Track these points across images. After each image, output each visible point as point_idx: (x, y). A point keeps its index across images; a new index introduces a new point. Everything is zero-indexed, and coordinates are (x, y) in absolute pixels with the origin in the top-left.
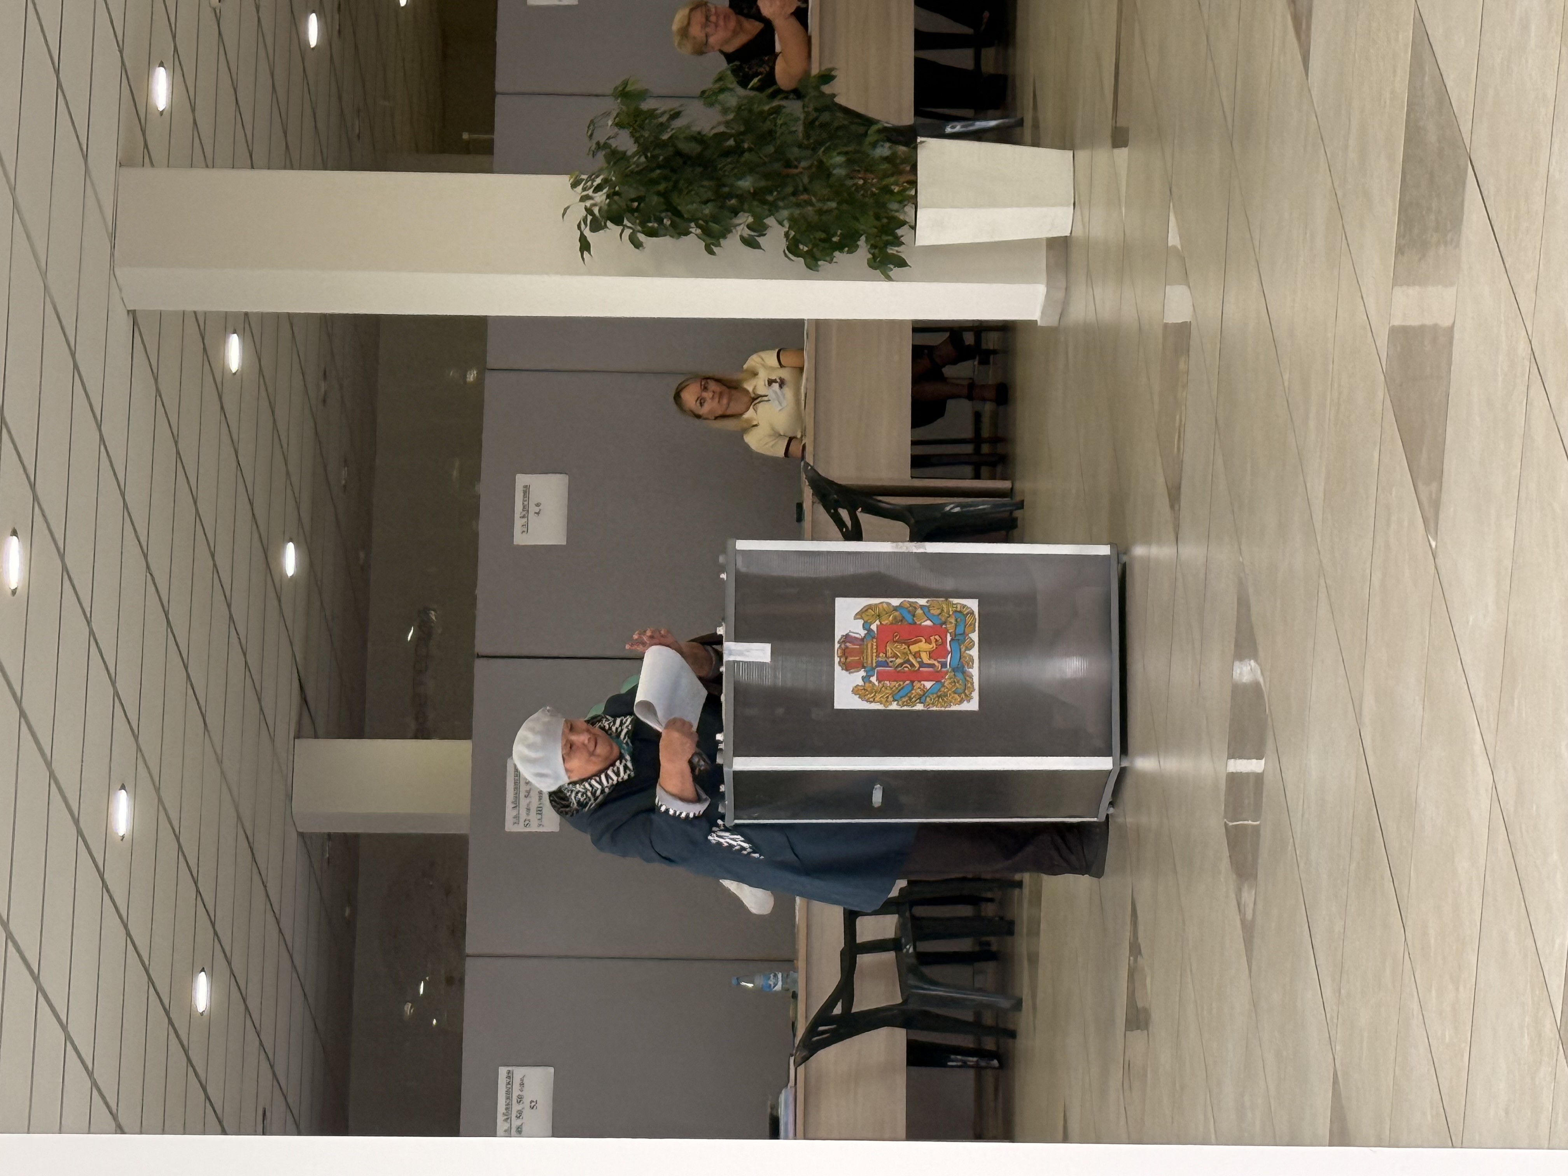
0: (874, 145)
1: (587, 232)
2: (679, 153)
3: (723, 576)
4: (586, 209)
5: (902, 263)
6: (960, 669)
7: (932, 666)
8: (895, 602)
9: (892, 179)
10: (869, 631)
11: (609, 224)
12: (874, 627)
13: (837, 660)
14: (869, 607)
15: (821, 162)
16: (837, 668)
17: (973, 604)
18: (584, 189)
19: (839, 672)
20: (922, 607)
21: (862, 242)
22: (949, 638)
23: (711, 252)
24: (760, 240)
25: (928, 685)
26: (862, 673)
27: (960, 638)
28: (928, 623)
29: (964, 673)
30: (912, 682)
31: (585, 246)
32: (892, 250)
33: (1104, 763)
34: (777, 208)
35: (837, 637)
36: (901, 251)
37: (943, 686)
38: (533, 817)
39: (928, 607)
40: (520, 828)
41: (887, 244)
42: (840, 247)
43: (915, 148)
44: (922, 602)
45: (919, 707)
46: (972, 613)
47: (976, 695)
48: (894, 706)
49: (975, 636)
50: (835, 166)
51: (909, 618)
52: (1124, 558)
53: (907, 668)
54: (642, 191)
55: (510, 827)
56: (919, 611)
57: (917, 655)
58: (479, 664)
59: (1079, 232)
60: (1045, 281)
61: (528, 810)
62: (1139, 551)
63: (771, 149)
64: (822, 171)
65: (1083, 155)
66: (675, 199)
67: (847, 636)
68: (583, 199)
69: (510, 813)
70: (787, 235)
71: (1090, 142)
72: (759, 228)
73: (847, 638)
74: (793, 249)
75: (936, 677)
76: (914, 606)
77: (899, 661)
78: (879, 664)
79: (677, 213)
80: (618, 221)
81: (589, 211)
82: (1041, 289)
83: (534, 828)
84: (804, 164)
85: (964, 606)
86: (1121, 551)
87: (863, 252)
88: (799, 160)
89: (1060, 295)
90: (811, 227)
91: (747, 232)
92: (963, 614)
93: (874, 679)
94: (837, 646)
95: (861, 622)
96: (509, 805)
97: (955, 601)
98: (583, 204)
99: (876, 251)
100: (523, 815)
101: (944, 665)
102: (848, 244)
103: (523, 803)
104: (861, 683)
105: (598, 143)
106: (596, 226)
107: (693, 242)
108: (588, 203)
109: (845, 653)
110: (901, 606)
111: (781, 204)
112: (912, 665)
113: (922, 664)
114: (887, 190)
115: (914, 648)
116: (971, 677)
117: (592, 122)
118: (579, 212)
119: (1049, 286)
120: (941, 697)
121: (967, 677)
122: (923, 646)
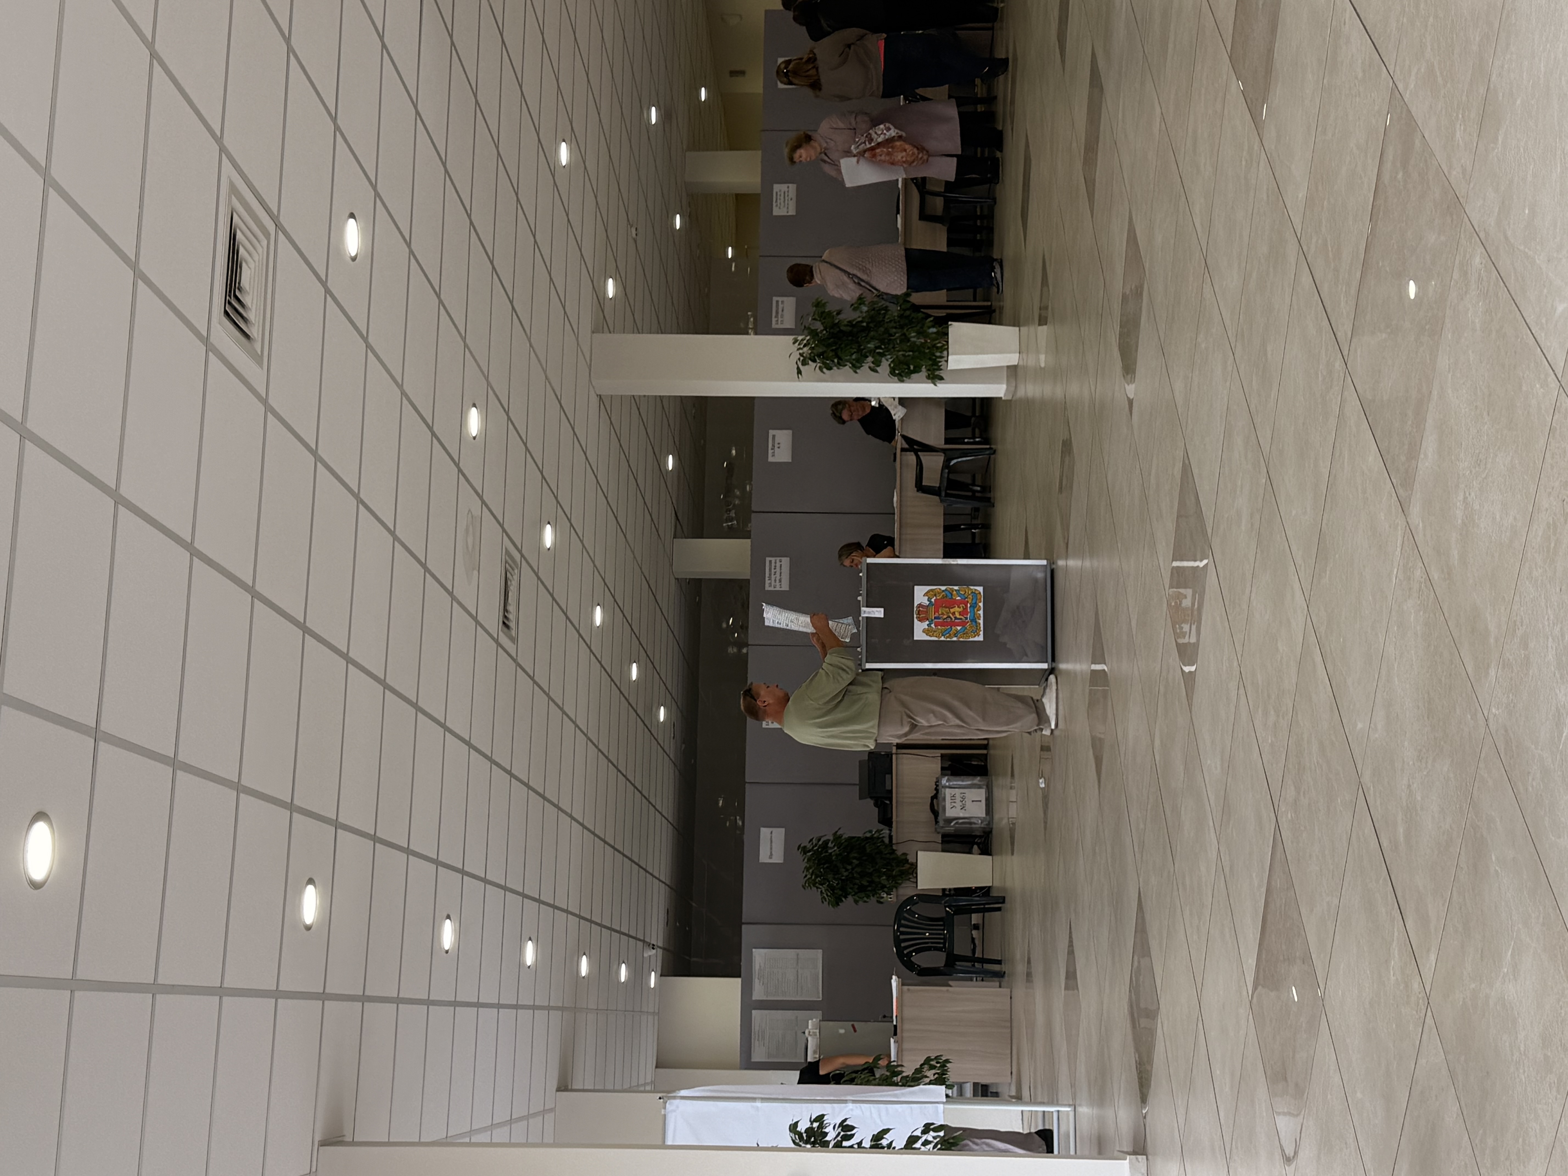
0: (929, 328)
1: (800, 366)
2: (841, 331)
3: (861, 574)
4: (800, 354)
5: (941, 379)
6: (974, 620)
7: (961, 619)
8: (943, 588)
9: (937, 342)
10: (931, 602)
11: (810, 362)
12: (933, 600)
13: (915, 616)
14: (932, 590)
15: (904, 334)
16: (915, 620)
17: (980, 589)
18: (799, 345)
19: (916, 622)
20: (956, 590)
21: (924, 369)
22: (969, 605)
23: (856, 372)
24: (878, 369)
25: (959, 628)
26: (927, 622)
27: (974, 606)
28: (959, 598)
29: (976, 622)
30: (951, 627)
31: (799, 372)
32: (937, 373)
33: (1045, 666)
34: (886, 355)
35: (916, 605)
36: (942, 373)
37: (966, 628)
38: (778, 584)
39: (959, 590)
40: (772, 589)
41: (934, 370)
42: (914, 372)
43: (948, 328)
44: (956, 588)
45: (955, 639)
46: (980, 593)
47: (982, 633)
48: (942, 639)
49: (981, 604)
50: (912, 337)
51: (949, 595)
52: (1054, 566)
53: (949, 620)
54: (825, 349)
55: (767, 588)
56: (955, 592)
57: (954, 613)
58: (753, 515)
59: (1021, 363)
60: (1005, 381)
61: (775, 581)
62: (1061, 563)
63: (882, 329)
64: (905, 339)
65: (1024, 329)
66: (839, 353)
67: (920, 604)
68: (798, 349)
69: (767, 582)
70: (890, 365)
71: (1027, 323)
72: (877, 363)
73: (920, 605)
74: (892, 373)
75: (963, 624)
76: (953, 590)
77: (945, 617)
78: (935, 618)
79: (840, 358)
80: (814, 361)
81: (801, 355)
82: (1004, 386)
83: (778, 589)
84: (897, 335)
85: (976, 590)
86: (1052, 562)
87: (924, 373)
88: (895, 333)
89: (1013, 389)
90: (901, 363)
91: (872, 365)
92: (975, 594)
93: (933, 625)
94: (915, 609)
95: (927, 598)
96: (767, 579)
97: (972, 587)
98: (798, 352)
99: (930, 373)
100: (773, 583)
101: (966, 618)
102: (917, 370)
103: (773, 577)
104: (927, 627)
105: (805, 327)
106: (804, 363)
107: (847, 369)
108: (801, 351)
109: (919, 613)
110: (946, 590)
111: (887, 353)
112: (951, 619)
113: (956, 618)
114: (934, 346)
115: (952, 610)
116: (980, 624)
117: (802, 317)
118: (796, 355)
119: (1007, 385)
120: (965, 634)
121: (978, 624)
122: (956, 609)
